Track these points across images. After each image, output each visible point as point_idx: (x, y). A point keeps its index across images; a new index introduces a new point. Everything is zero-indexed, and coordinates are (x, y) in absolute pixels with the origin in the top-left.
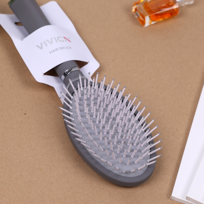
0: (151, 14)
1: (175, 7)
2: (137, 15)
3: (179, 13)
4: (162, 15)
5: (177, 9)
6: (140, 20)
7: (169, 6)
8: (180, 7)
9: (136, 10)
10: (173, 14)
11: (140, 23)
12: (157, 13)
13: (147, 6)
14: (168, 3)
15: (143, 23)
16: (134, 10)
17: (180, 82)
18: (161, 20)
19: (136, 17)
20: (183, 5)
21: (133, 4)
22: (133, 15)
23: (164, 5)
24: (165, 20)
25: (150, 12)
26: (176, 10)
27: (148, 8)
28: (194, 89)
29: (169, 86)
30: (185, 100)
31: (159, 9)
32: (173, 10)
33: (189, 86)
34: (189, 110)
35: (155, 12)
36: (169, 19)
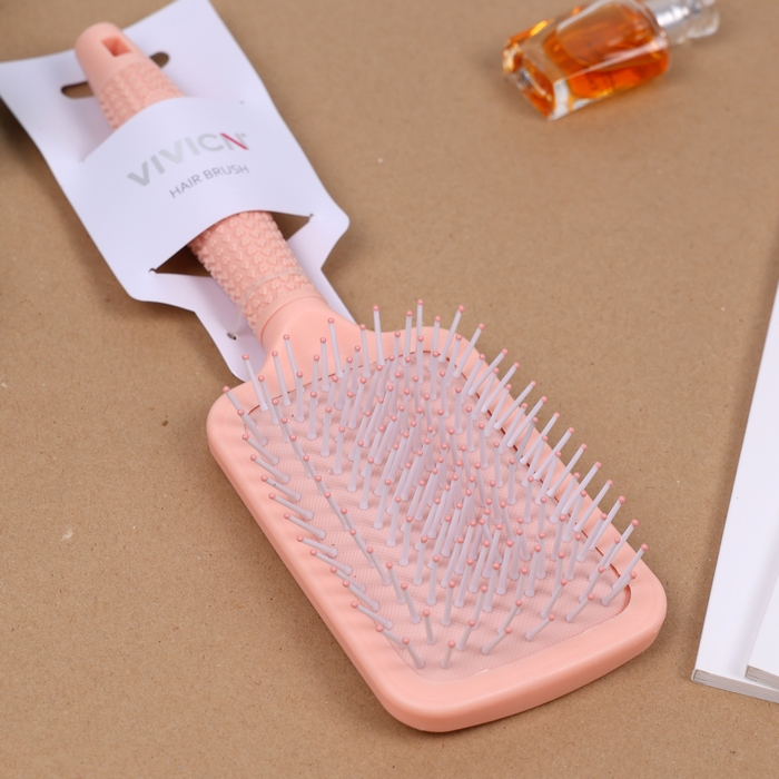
0: (573, 71)
1: (655, 46)
2: (522, 78)
3: (668, 68)
4: (608, 74)
5: (661, 52)
6: (536, 97)
7: (631, 43)
8: (672, 47)
9: (518, 61)
10: (648, 70)
11: (535, 106)
12: (593, 68)
13: (557, 48)
14: (628, 33)
15: (547, 106)
16: (509, 63)
17: (691, 300)
18: (605, 93)
19: (521, 86)
20: (681, 40)
21: (509, 42)
22: (506, 80)
23: (614, 42)
24: (620, 94)
25: (568, 64)
26: (656, 56)
27: (561, 52)
28: (741, 320)
29: (653, 312)
30: (714, 356)
31: (600, 57)
32: (647, 56)
33: (723, 309)
34: (732, 388)
35: (586, 67)
36: (633, 89)
